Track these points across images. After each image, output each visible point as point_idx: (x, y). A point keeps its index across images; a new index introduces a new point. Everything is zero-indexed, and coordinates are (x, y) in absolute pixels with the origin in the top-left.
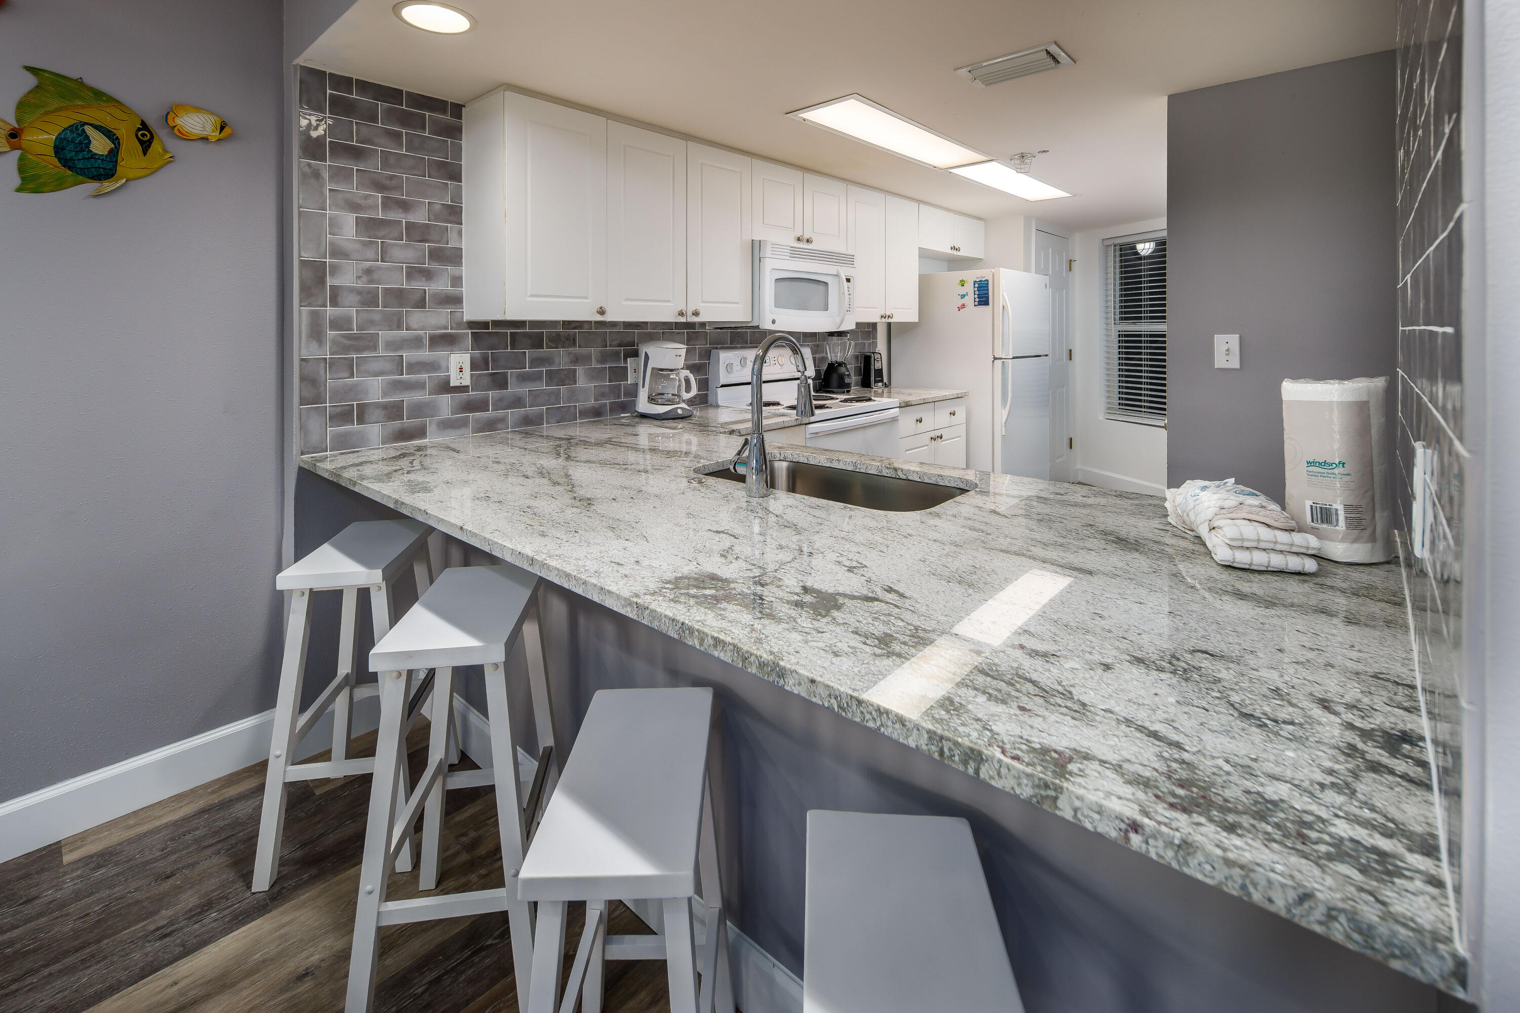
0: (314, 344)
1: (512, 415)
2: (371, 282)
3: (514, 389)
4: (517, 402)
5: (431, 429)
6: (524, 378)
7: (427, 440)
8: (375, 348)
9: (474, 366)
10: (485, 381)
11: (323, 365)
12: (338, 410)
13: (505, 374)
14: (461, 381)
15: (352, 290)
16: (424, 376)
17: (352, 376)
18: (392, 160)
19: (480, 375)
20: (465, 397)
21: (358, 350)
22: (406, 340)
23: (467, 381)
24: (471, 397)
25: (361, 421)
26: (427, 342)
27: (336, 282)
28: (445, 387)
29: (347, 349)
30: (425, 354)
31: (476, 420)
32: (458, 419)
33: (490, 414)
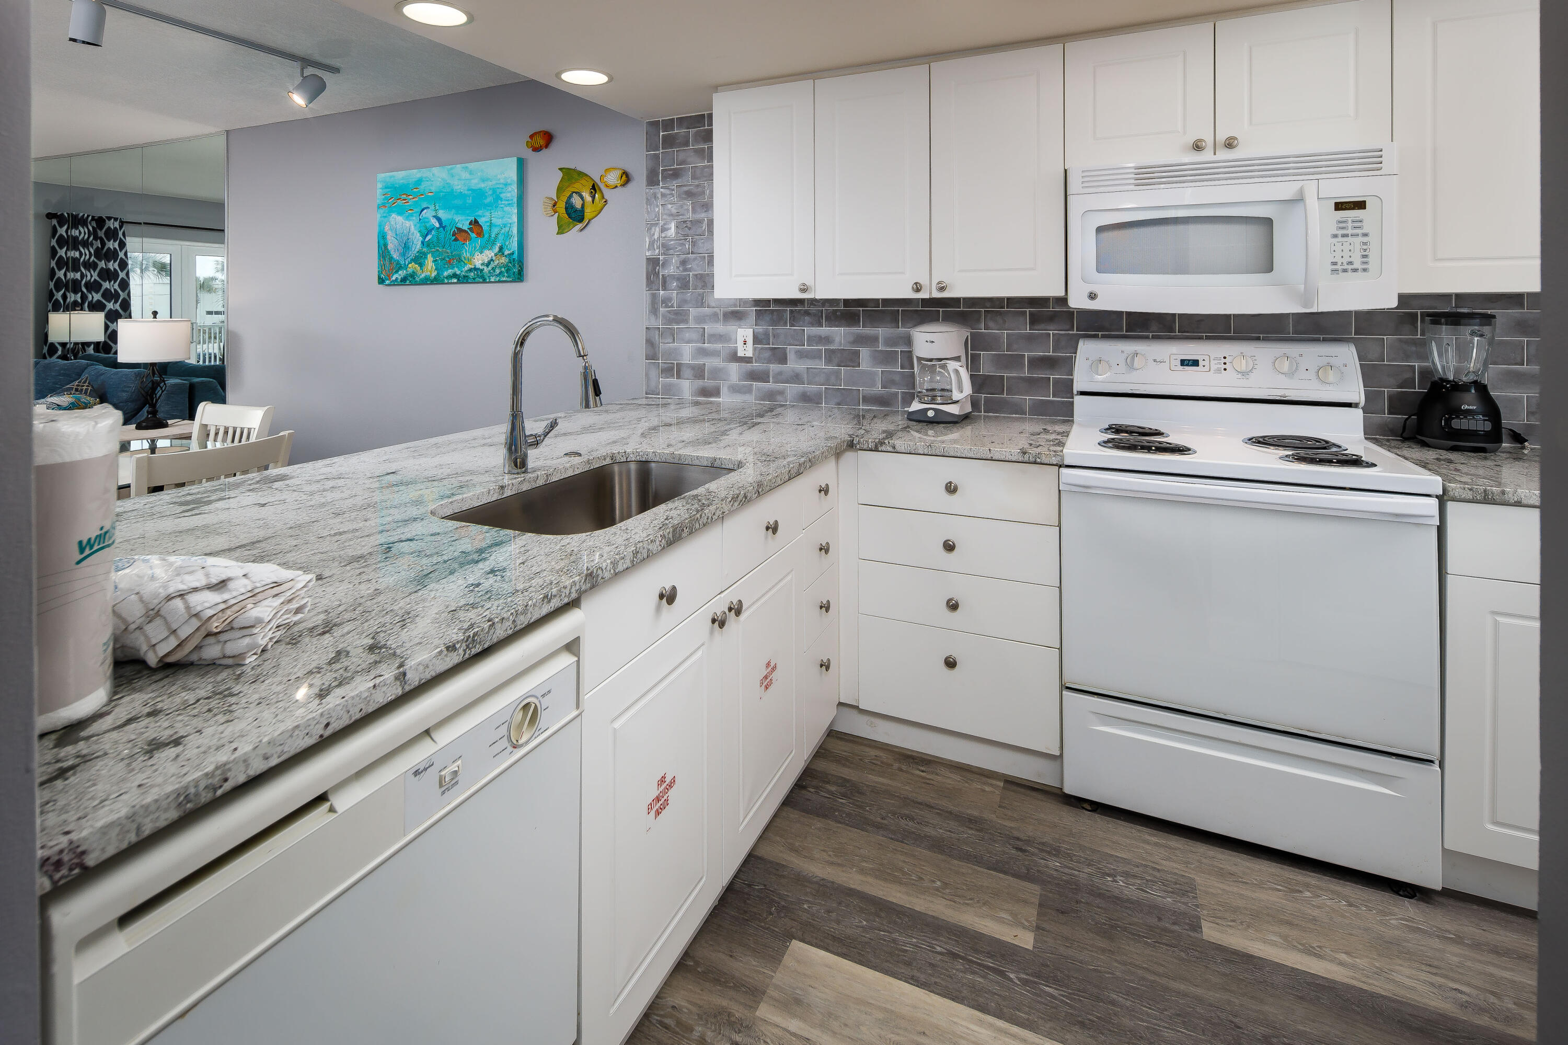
0: (653, 318)
1: (792, 389)
2: (685, 270)
3: (794, 365)
4: (796, 378)
5: (724, 390)
6: (801, 355)
7: (721, 399)
8: (686, 321)
9: (756, 340)
10: (767, 354)
11: (657, 332)
12: (666, 366)
13: (785, 349)
14: (745, 352)
15: (673, 277)
16: (718, 346)
17: (674, 342)
18: (698, 172)
19: (762, 349)
20: (750, 367)
21: (678, 323)
22: (707, 316)
23: (749, 353)
24: (755, 368)
25: (679, 377)
26: (721, 317)
27: (666, 272)
28: (734, 357)
29: (670, 322)
30: (719, 328)
31: (758, 389)
32: (744, 386)
33: (771, 385)
